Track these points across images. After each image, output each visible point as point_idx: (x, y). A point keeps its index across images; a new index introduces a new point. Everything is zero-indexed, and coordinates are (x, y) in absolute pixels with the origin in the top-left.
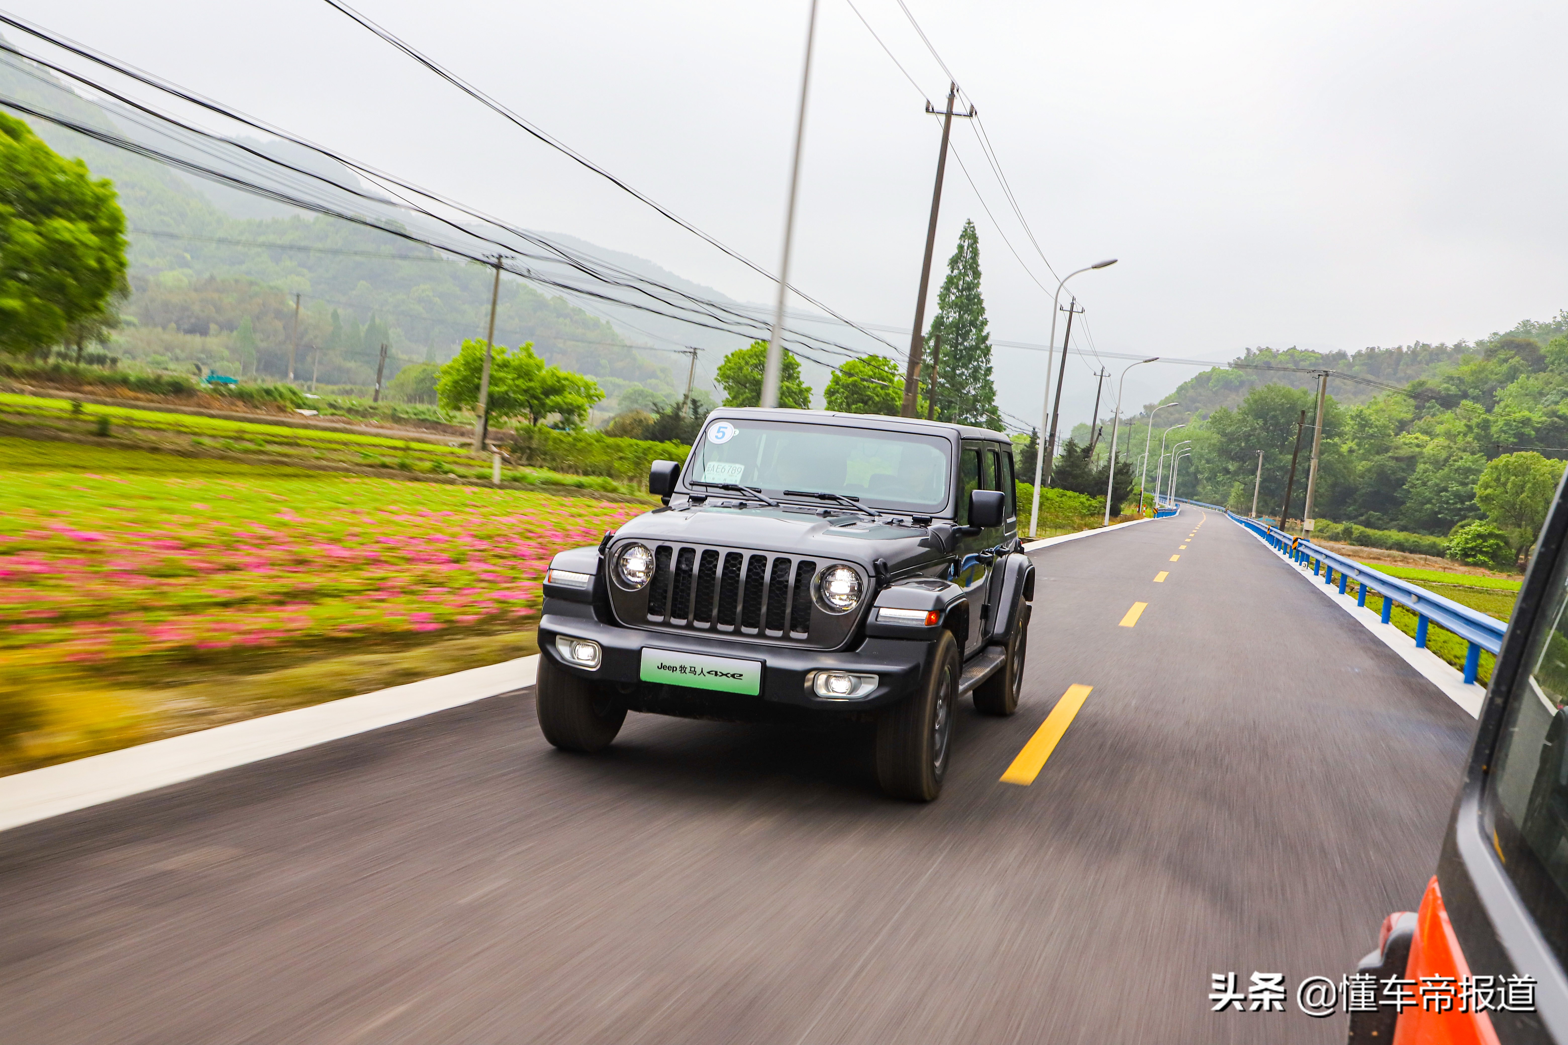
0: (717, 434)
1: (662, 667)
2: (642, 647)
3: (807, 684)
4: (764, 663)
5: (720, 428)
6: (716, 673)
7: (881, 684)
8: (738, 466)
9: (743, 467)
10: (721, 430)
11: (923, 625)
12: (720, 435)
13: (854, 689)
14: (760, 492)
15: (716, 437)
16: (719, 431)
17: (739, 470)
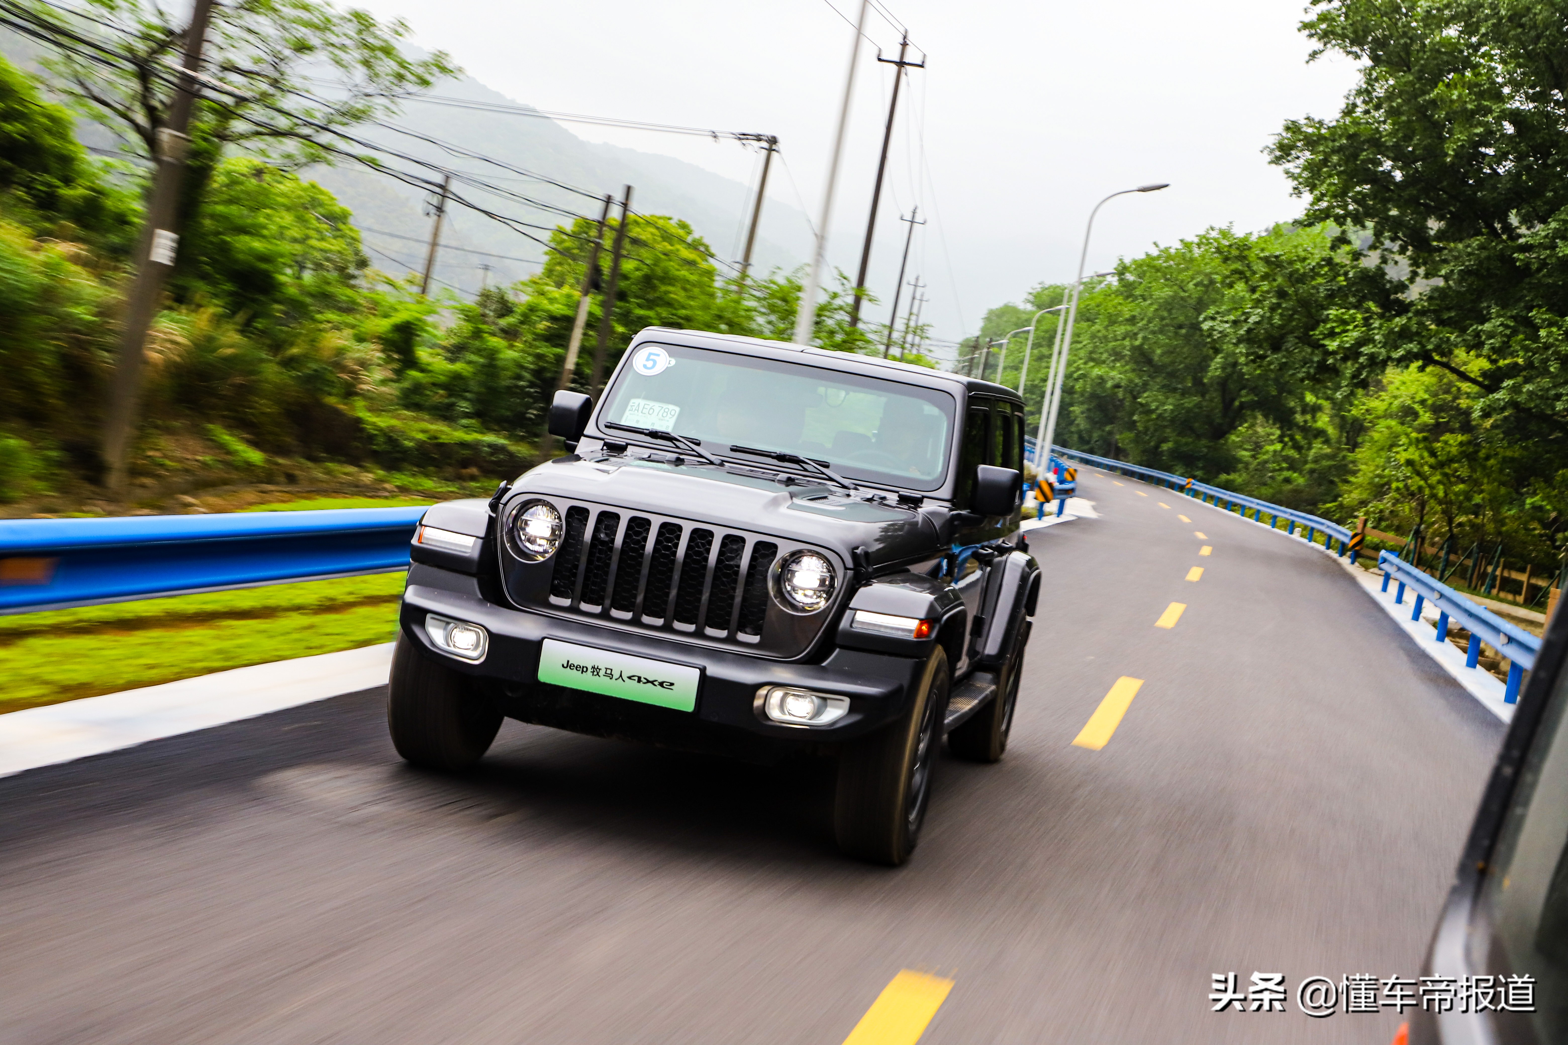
0: (646, 363)
1: (569, 665)
2: (544, 638)
3: (758, 703)
4: (703, 671)
5: (650, 354)
6: (639, 678)
7: (852, 710)
8: (671, 407)
9: (678, 409)
10: (652, 357)
11: (912, 637)
12: (649, 364)
13: (818, 713)
14: (698, 444)
15: (645, 366)
16: (648, 359)
17: (673, 413)
